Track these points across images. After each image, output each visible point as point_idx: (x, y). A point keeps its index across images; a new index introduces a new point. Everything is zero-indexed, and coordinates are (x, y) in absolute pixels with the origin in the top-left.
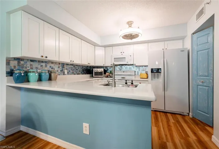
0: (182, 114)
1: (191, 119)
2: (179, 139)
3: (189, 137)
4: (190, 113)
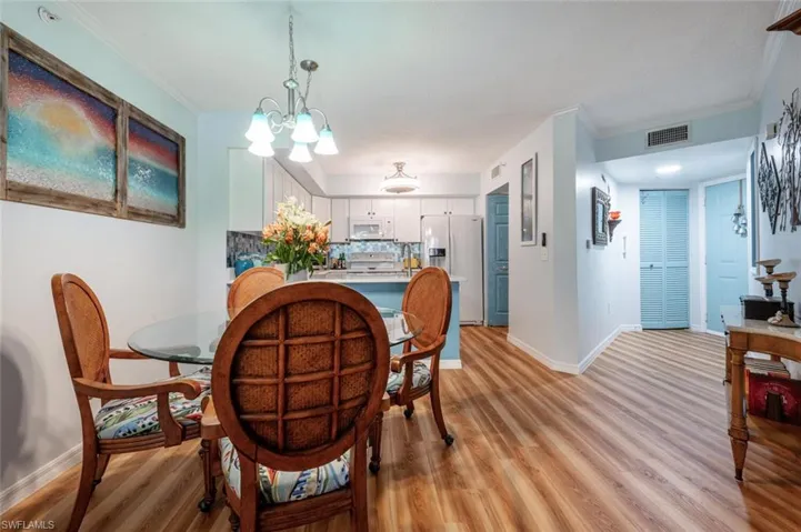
0: (475, 324)
1: (486, 328)
3: (486, 342)
4: (485, 322)
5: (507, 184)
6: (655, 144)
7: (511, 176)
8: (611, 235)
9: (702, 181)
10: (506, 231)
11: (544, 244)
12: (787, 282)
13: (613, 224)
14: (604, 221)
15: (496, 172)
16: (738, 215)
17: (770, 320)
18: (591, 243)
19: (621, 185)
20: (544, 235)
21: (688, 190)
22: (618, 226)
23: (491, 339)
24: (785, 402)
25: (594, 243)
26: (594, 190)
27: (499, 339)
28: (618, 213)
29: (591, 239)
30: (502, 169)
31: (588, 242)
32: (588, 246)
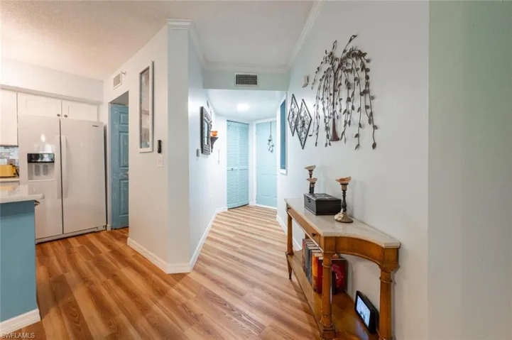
0: (96, 230)
1: (108, 232)
2: (85, 260)
3: (101, 253)
4: (108, 225)
5: (127, 92)
6: (239, 83)
7: (131, 85)
8: (212, 148)
9: (256, 120)
10: (126, 138)
11: (160, 151)
12: (346, 184)
13: (213, 139)
14: (208, 138)
15: (117, 81)
16: (270, 141)
17: (336, 217)
18: (200, 151)
19: (217, 114)
20: (160, 142)
21: (248, 124)
22: (217, 141)
23: (109, 246)
24: (337, 278)
25: (202, 152)
26: (202, 109)
27: (119, 244)
28: (216, 132)
29: (200, 149)
30: (123, 78)
31: (198, 151)
32: (198, 155)
